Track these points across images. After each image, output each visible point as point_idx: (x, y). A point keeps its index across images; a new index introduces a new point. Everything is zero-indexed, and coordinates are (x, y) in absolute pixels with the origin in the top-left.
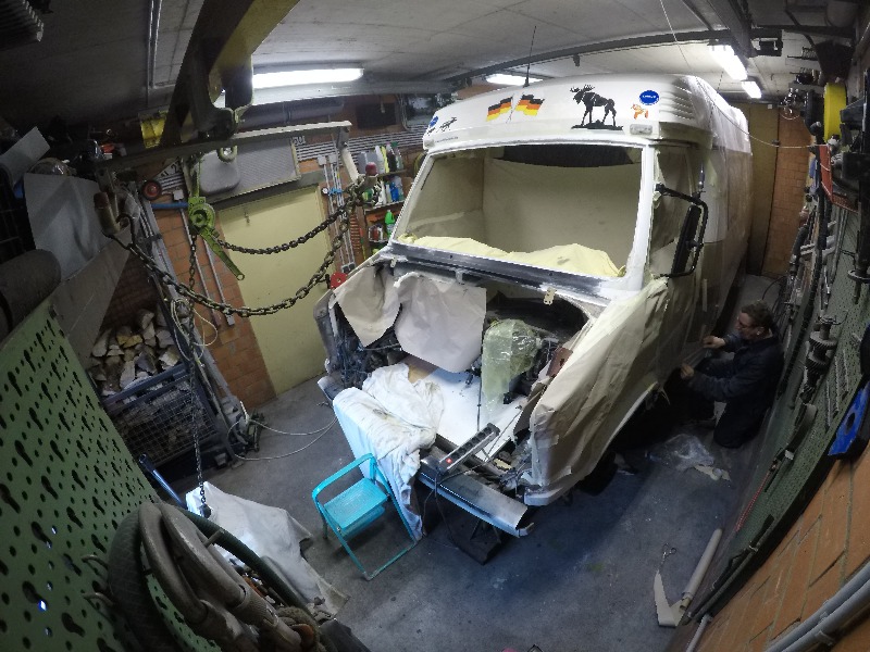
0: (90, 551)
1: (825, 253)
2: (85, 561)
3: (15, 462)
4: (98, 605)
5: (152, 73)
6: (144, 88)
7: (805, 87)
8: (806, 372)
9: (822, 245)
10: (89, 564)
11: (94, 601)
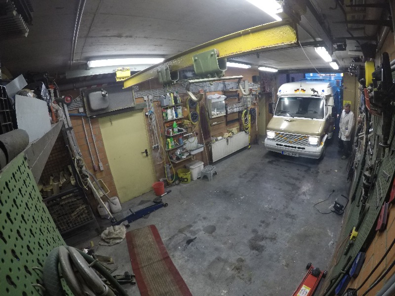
0: (36, 266)
1: (369, 136)
2: (33, 269)
3: (6, 221)
4: (38, 290)
5: (73, 55)
6: (69, 62)
7: (357, 63)
8: (363, 190)
9: (368, 133)
10: (35, 271)
11: (37, 288)
